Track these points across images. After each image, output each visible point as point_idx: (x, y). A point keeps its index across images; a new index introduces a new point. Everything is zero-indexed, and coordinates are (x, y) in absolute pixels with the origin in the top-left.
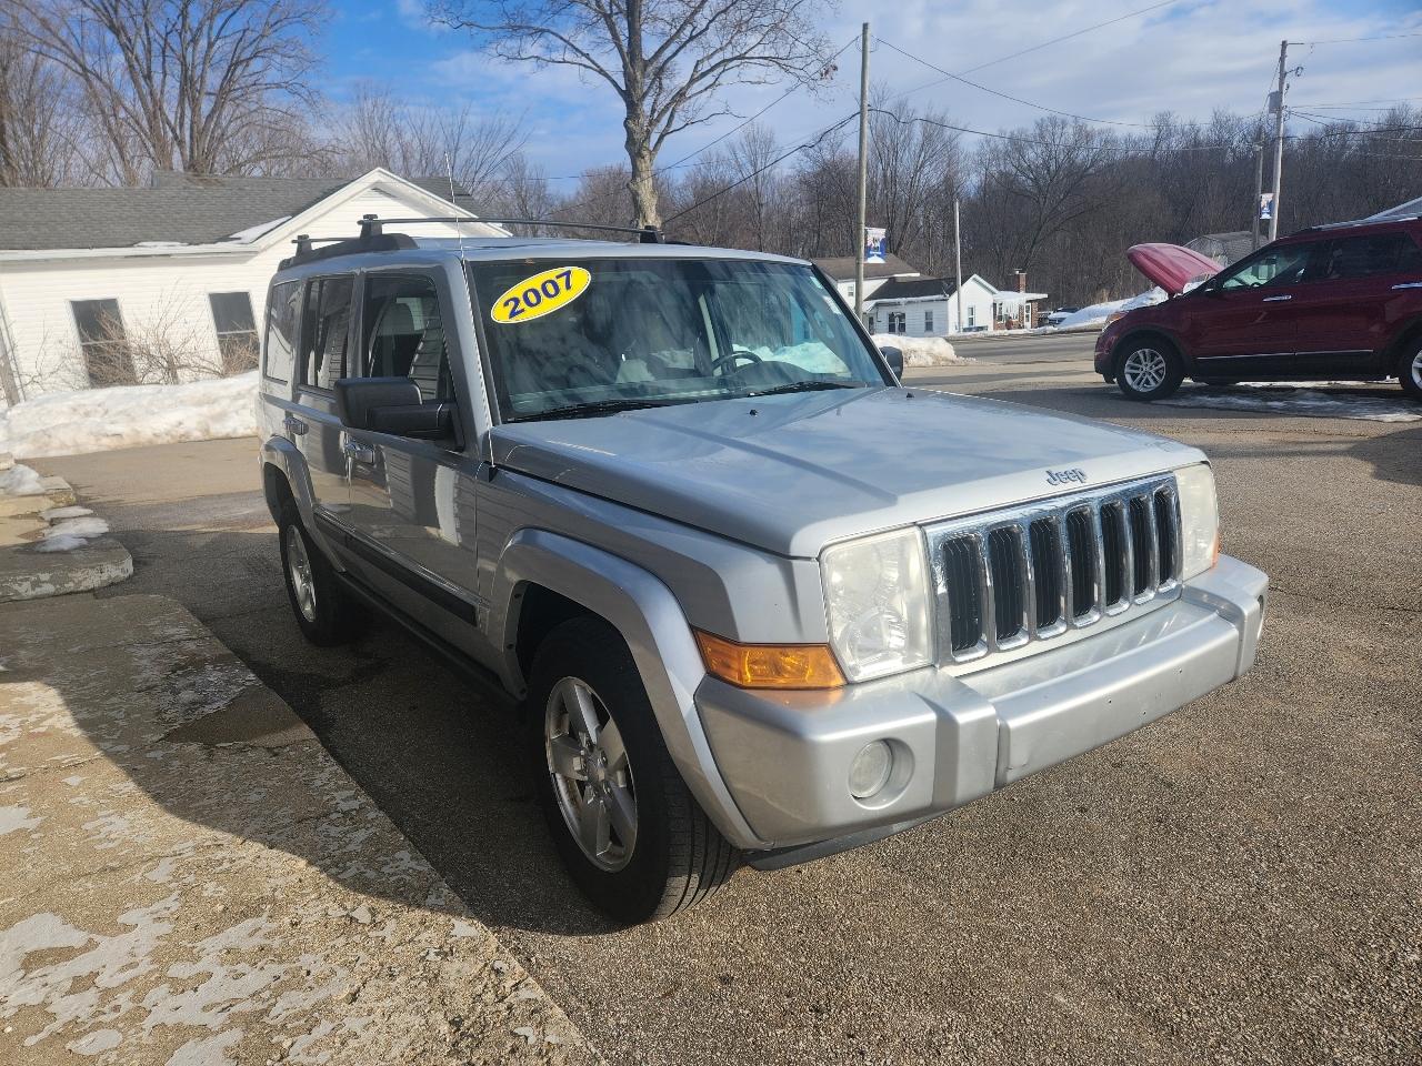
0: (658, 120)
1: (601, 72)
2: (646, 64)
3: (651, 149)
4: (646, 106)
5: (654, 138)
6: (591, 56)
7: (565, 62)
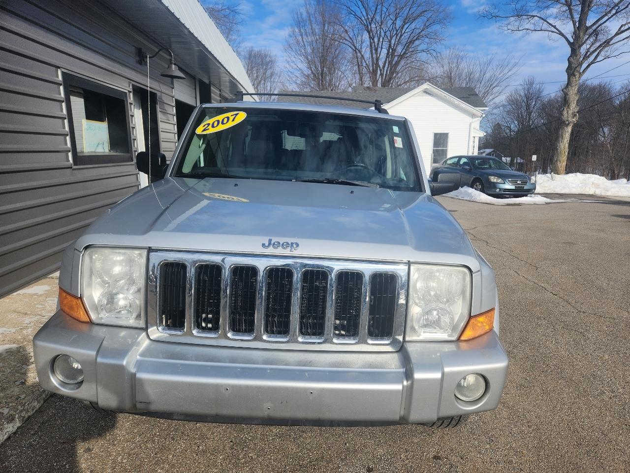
0: (589, 57)
1: (561, 34)
2: (588, 28)
3: (581, 71)
4: (583, 49)
5: (584, 65)
6: (556, 27)
7: (541, 30)
